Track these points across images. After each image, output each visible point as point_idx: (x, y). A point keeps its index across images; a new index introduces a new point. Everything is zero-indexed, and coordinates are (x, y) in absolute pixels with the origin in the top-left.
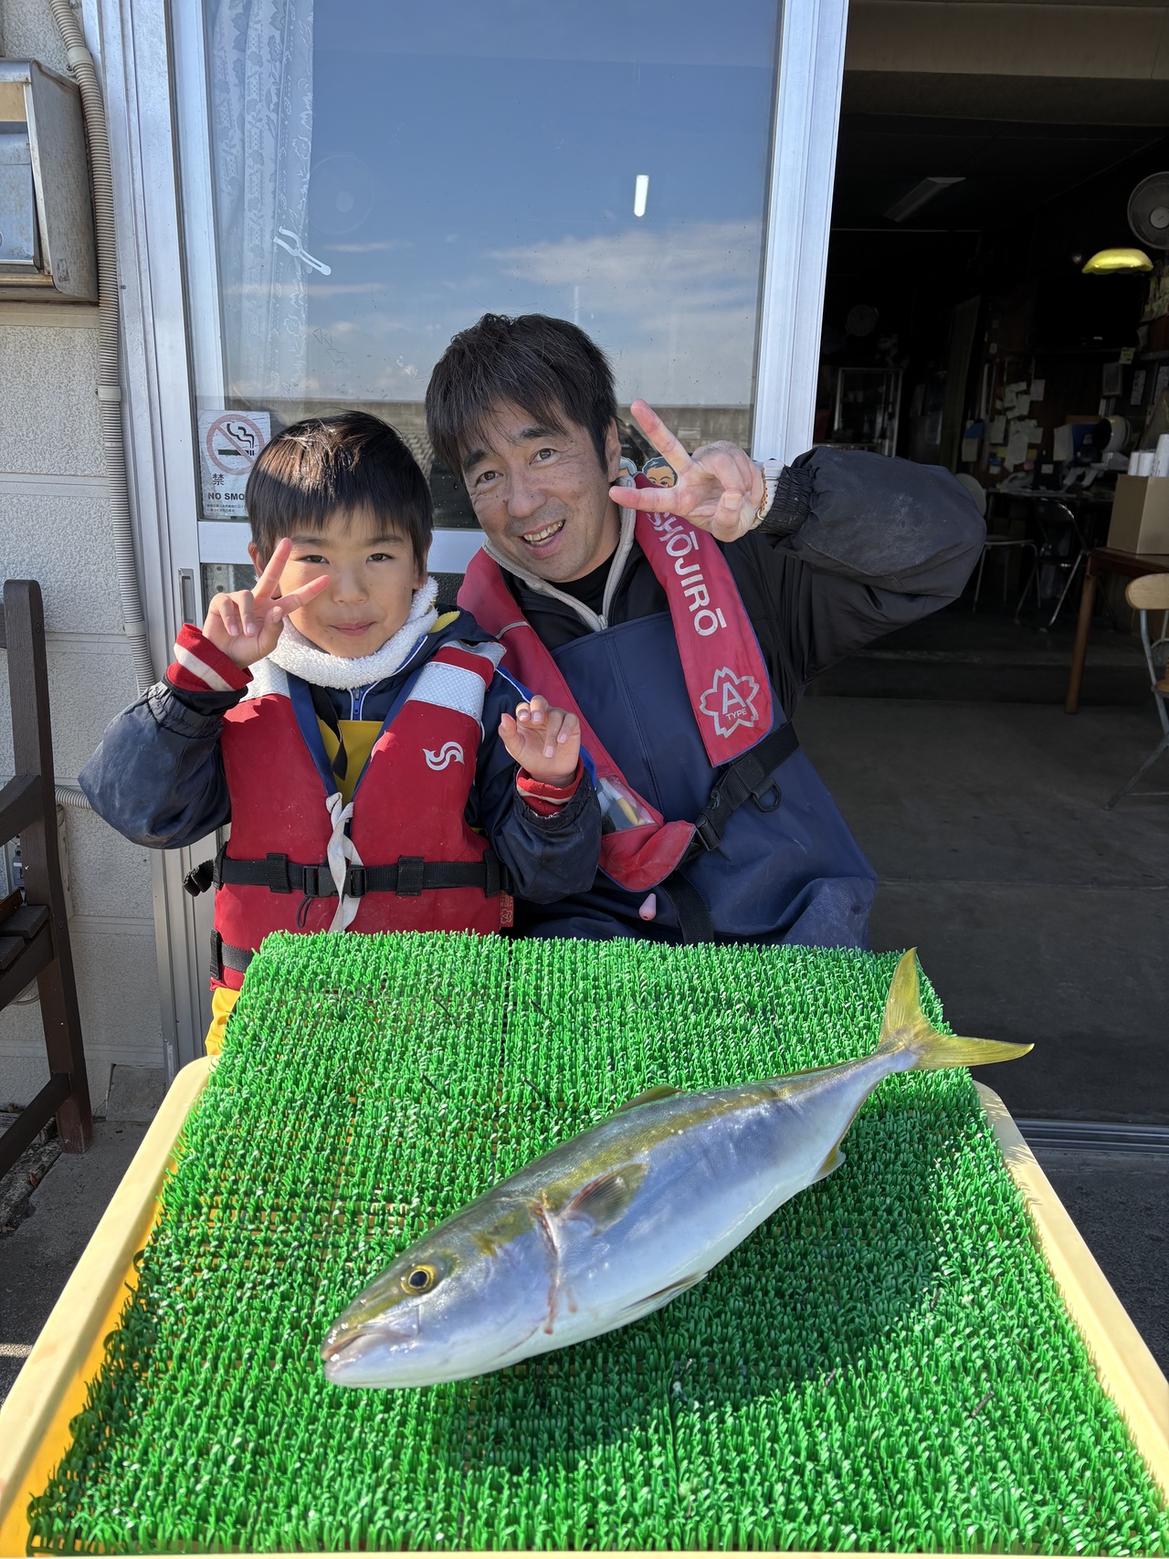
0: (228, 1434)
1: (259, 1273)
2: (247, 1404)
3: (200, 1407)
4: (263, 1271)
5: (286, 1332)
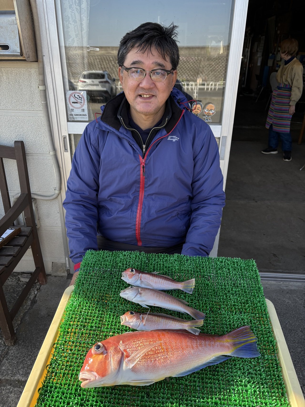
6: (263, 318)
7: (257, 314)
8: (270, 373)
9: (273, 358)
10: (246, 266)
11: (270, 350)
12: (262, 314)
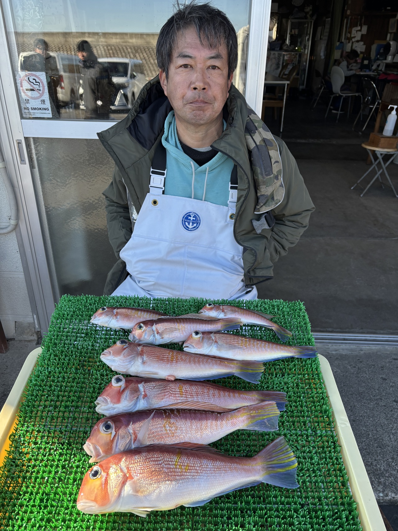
0: (37, 514)
1: (51, 445)
2: (45, 501)
3: (28, 502)
4: (53, 443)
5: (60, 469)
6: (314, 379)
7: (305, 375)
8: (325, 455)
9: (329, 433)
10: (290, 311)
11: (324, 422)
12: (312, 374)
